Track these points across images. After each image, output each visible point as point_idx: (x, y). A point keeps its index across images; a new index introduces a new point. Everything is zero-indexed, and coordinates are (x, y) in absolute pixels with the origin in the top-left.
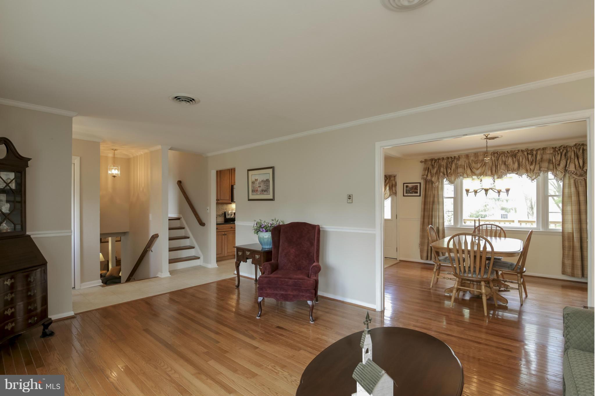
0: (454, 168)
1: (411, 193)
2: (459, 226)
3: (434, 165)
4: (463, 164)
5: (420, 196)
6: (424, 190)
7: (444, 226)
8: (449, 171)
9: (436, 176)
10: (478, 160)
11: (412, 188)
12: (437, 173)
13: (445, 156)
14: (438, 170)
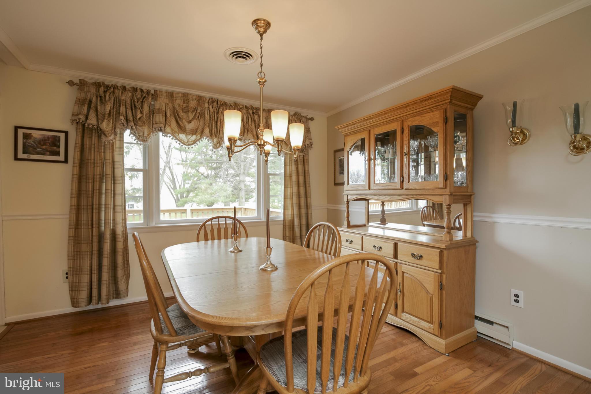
0: (148, 112)
1: (38, 153)
2: (153, 225)
3: (105, 96)
4: (164, 108)
5: (66, 161)
6: (78, 149)
7: (125, 226)
8: (139, 115)
9: (109, 121)
10: (188, 106)
11: (43, 141)
12: (112, 114)
13: (129, 83)
14: (113, 108)
